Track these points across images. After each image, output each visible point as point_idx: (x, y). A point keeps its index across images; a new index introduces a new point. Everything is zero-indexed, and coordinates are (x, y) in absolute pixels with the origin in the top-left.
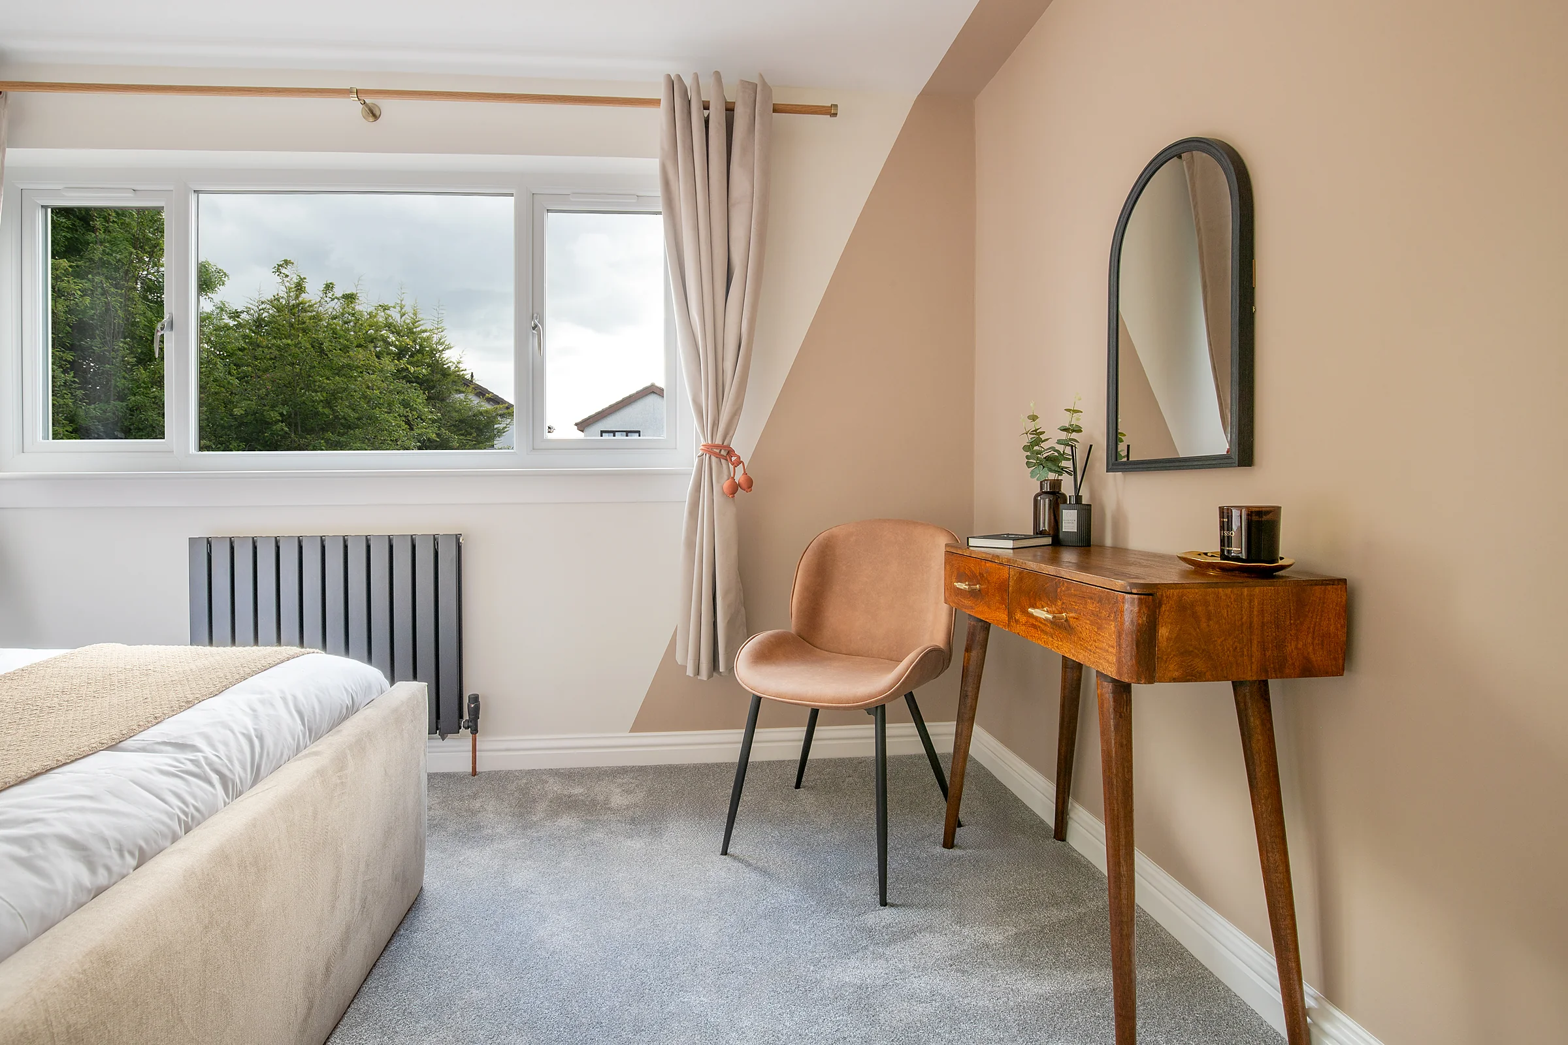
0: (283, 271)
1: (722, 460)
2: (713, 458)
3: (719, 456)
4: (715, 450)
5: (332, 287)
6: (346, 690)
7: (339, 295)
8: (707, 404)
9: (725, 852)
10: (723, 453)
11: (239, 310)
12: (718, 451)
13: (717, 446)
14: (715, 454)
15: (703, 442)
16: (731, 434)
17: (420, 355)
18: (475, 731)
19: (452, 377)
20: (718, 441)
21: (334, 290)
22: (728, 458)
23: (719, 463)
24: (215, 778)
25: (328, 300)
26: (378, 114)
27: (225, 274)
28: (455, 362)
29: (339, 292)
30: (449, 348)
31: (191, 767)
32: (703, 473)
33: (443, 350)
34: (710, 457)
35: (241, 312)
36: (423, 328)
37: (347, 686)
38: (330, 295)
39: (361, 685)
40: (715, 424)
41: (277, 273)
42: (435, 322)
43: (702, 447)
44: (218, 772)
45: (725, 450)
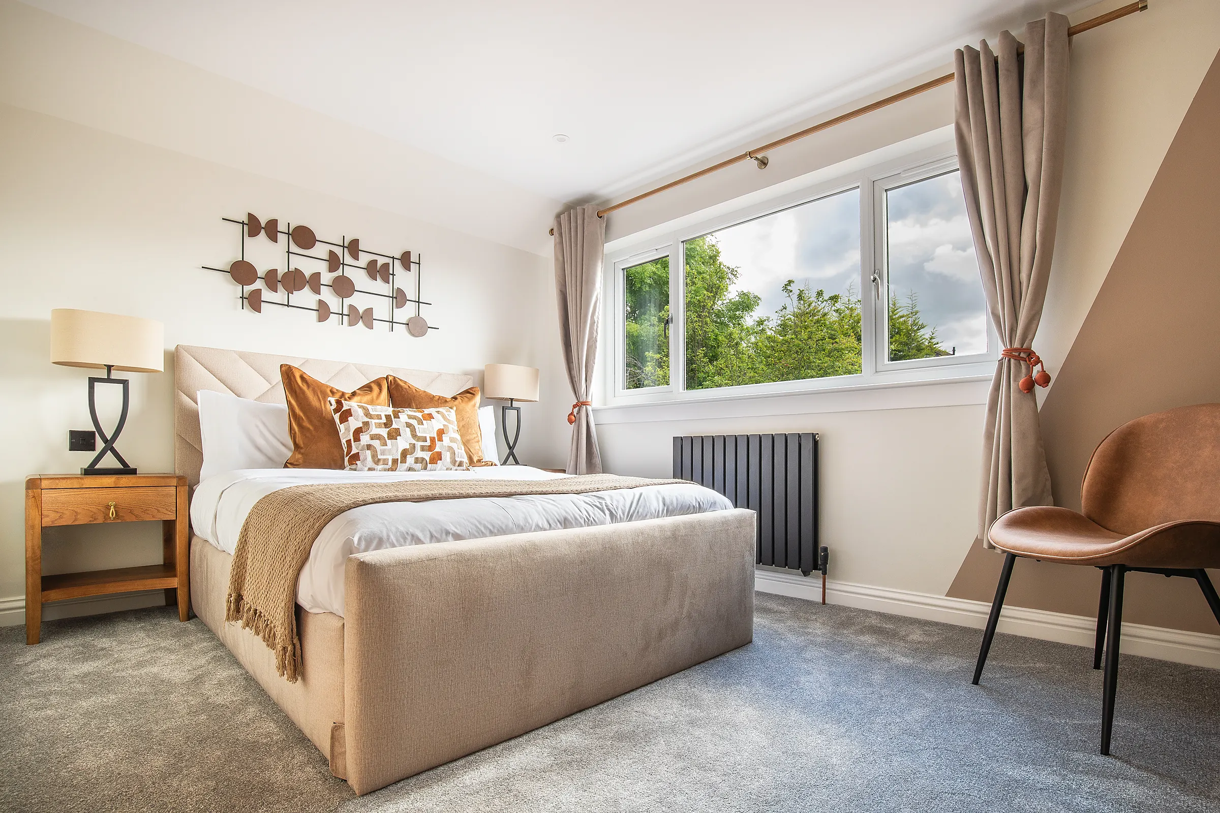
0: (789, 288)
1: (1021, 362)
2: (1012, 361)
3: (1018, 359)
4: (1014, 353)
5: (822, 293)
6: (696, 499)
7: (826, 298)
8: (1005, 314)
9: (976, 682)
10: (1022, 355)
11: (763, 320)
12: (1017, 354)
13: (1016, 350)
14: (1014, 356)
15: (1004, 349)
16: (1030, 337)
17: (898, 336)
18: (825, 573)
19: (925, 351)
20: (1016, 345)
21: (824, 295)
22: (1027, 359)
23: (1018, 364)
24: (607, 512)
25: (819, 303)
26: (766, 162)
27: (759, 298)
28: (927, 338)
29: (826, 296)
30: (923, 327)
31: (598, 504)
32: (1002, 374)
33: (918, 330)
34: (1009, 361)
35: (764, 321)
36: (901, 314)
37: (697, 497)
38: (821, 299)
39: (709, 500)
40: (1013, 331)
41: (785, 290)
42: (909, 308)
43: (1003, 352)
44: (609, 510)
45: (1024, 352)
